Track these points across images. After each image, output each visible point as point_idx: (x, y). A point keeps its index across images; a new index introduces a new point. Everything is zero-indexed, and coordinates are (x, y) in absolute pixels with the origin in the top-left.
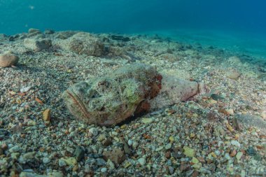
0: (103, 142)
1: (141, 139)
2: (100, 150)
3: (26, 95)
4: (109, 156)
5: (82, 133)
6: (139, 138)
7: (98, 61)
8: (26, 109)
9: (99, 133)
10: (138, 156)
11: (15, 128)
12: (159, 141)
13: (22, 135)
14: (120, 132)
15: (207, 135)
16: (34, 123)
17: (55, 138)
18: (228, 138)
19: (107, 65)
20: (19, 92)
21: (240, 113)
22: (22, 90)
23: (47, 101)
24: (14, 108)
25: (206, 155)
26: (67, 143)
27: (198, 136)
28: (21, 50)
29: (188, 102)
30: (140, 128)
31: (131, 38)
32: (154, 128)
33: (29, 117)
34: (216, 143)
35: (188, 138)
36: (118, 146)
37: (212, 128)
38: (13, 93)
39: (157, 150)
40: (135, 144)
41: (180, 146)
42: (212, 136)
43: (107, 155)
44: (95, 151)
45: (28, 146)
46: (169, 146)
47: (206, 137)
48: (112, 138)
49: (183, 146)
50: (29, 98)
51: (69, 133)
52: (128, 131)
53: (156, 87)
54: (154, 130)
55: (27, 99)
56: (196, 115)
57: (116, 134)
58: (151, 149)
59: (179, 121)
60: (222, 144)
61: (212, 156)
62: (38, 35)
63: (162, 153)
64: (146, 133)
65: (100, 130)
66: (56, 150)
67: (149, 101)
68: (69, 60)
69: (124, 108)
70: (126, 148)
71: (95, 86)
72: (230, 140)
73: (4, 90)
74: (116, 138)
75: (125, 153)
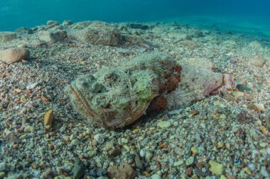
1: (156, 148)
2: (105, 164)
3: (31, 92)
5: (86, 140)
6: (153, 147)
9: (106, 139)
10: (151, 171)
12: (178, 152)
13: (15, 146)
14: (131, 139)
15: (238, 143)
17: (52, 148)
18: (263, 145)
20: (25, 89)
23: (53, 99)
25: (238, 172)
26: (66, 154)
27: (228, 146)
28: (35, 43)
30: (155, 135)
33: (28, 121)
34: (250, 154)
35: (215, 149)
37: (244, 133)
39: (176, 164)
40: (148, 155)
41: (204, 160)
43: (112, 172)
44: (99, 165)
45: (19, 160)
46: (190, 161)
48: (121, 147)
49: (208, 161)
52: (141, 138)
53: (174, 79)
54: (172, 137)
58: (168, 163)
59: (203, 125)
62: (56, 27)
63: (181, 169)
64: (162, 142)
65: (108, 135)
66: (51, 166)
70: (137, 159)
72: (266, 147)
73: (10, 87)
74: (126, 147)
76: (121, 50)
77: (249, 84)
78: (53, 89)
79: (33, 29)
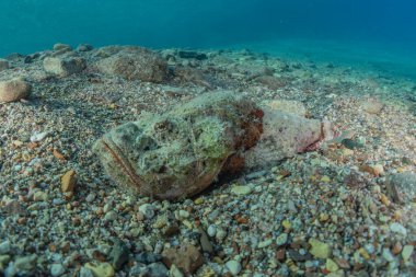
0: (164, 230)
1: (231, 223)
2: (158, 246)
3: (38, 146)
4: (173, 259)
6: (227, 222)
7: (158, 89)
8: (36, 170)
9: (157, 212)
11: (11, 205)
12: (263, 228)
15: (349, 215)
16: (45, 196)
17: (78, 224)
19: (173, 95)
21: (395, 171)
22: (32, 139)
24: (17, 167)
25: (351, 255)
26: (99, 233)
27: (335, 218)
29: (308, 155)
31: (209, 54)
32: (254, 204)
35: (316, 222)
36: (190, 237)
37: (357, 202)
38: (18, 143)
39: (261, 245)
40: (220, 234)
41: (302, 238)
42: (358, 217)
47: (347, 220)
48: (179, 222)
49: (307, 238)
50: (42, 151)
51: (103, 214)
54: (253, 207)
55: (40, 154)
56: (326, 178)
57: (187, 214)
58: (249, 243)
59: (298, 190)
60: (376, 232)
61: (361, 255)
62: (68, 53)
64: (240, 214)
65: (159, 207)
66: (79, 248)
67: (242, 155)
68: (113, 88)
69: (200, 167)
71: (149, 131)
72: (388, 222)
73: (5, 139)
75: (202, 252)
76: (168, 88)
77: (361, 138)
78: (70, 142)
79: (32, 55)
